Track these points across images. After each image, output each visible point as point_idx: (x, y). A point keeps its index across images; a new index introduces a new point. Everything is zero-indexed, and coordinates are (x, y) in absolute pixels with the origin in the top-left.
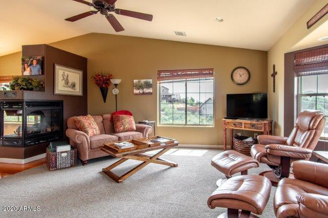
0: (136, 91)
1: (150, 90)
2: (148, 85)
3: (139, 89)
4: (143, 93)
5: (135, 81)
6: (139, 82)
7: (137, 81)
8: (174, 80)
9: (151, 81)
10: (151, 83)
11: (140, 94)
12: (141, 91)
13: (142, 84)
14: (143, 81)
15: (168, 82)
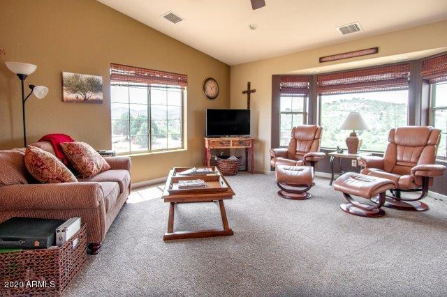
0: (68, 95)
1: (99, 96)
2: (95, 87)
3: (75, 92)
4: (86, 101)
5: (66, 74)
6: (77, 78)
7: (72, 74)
8: (130, 83)
9: (100, 78)
10: (101, 83)
11: (78, 101)
12: (81, 97)
13: (82, 83)
14: (84, 77)
15: (123, 85)
